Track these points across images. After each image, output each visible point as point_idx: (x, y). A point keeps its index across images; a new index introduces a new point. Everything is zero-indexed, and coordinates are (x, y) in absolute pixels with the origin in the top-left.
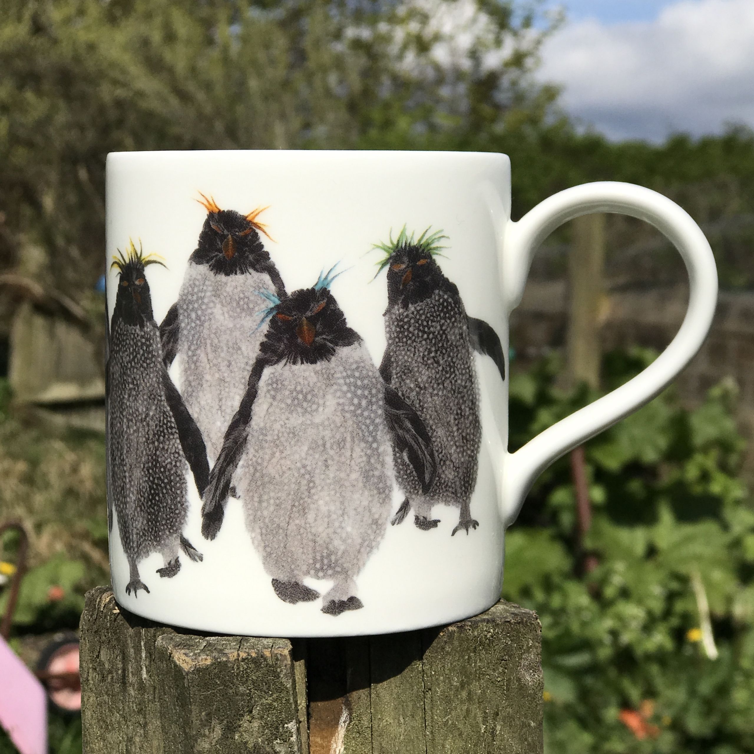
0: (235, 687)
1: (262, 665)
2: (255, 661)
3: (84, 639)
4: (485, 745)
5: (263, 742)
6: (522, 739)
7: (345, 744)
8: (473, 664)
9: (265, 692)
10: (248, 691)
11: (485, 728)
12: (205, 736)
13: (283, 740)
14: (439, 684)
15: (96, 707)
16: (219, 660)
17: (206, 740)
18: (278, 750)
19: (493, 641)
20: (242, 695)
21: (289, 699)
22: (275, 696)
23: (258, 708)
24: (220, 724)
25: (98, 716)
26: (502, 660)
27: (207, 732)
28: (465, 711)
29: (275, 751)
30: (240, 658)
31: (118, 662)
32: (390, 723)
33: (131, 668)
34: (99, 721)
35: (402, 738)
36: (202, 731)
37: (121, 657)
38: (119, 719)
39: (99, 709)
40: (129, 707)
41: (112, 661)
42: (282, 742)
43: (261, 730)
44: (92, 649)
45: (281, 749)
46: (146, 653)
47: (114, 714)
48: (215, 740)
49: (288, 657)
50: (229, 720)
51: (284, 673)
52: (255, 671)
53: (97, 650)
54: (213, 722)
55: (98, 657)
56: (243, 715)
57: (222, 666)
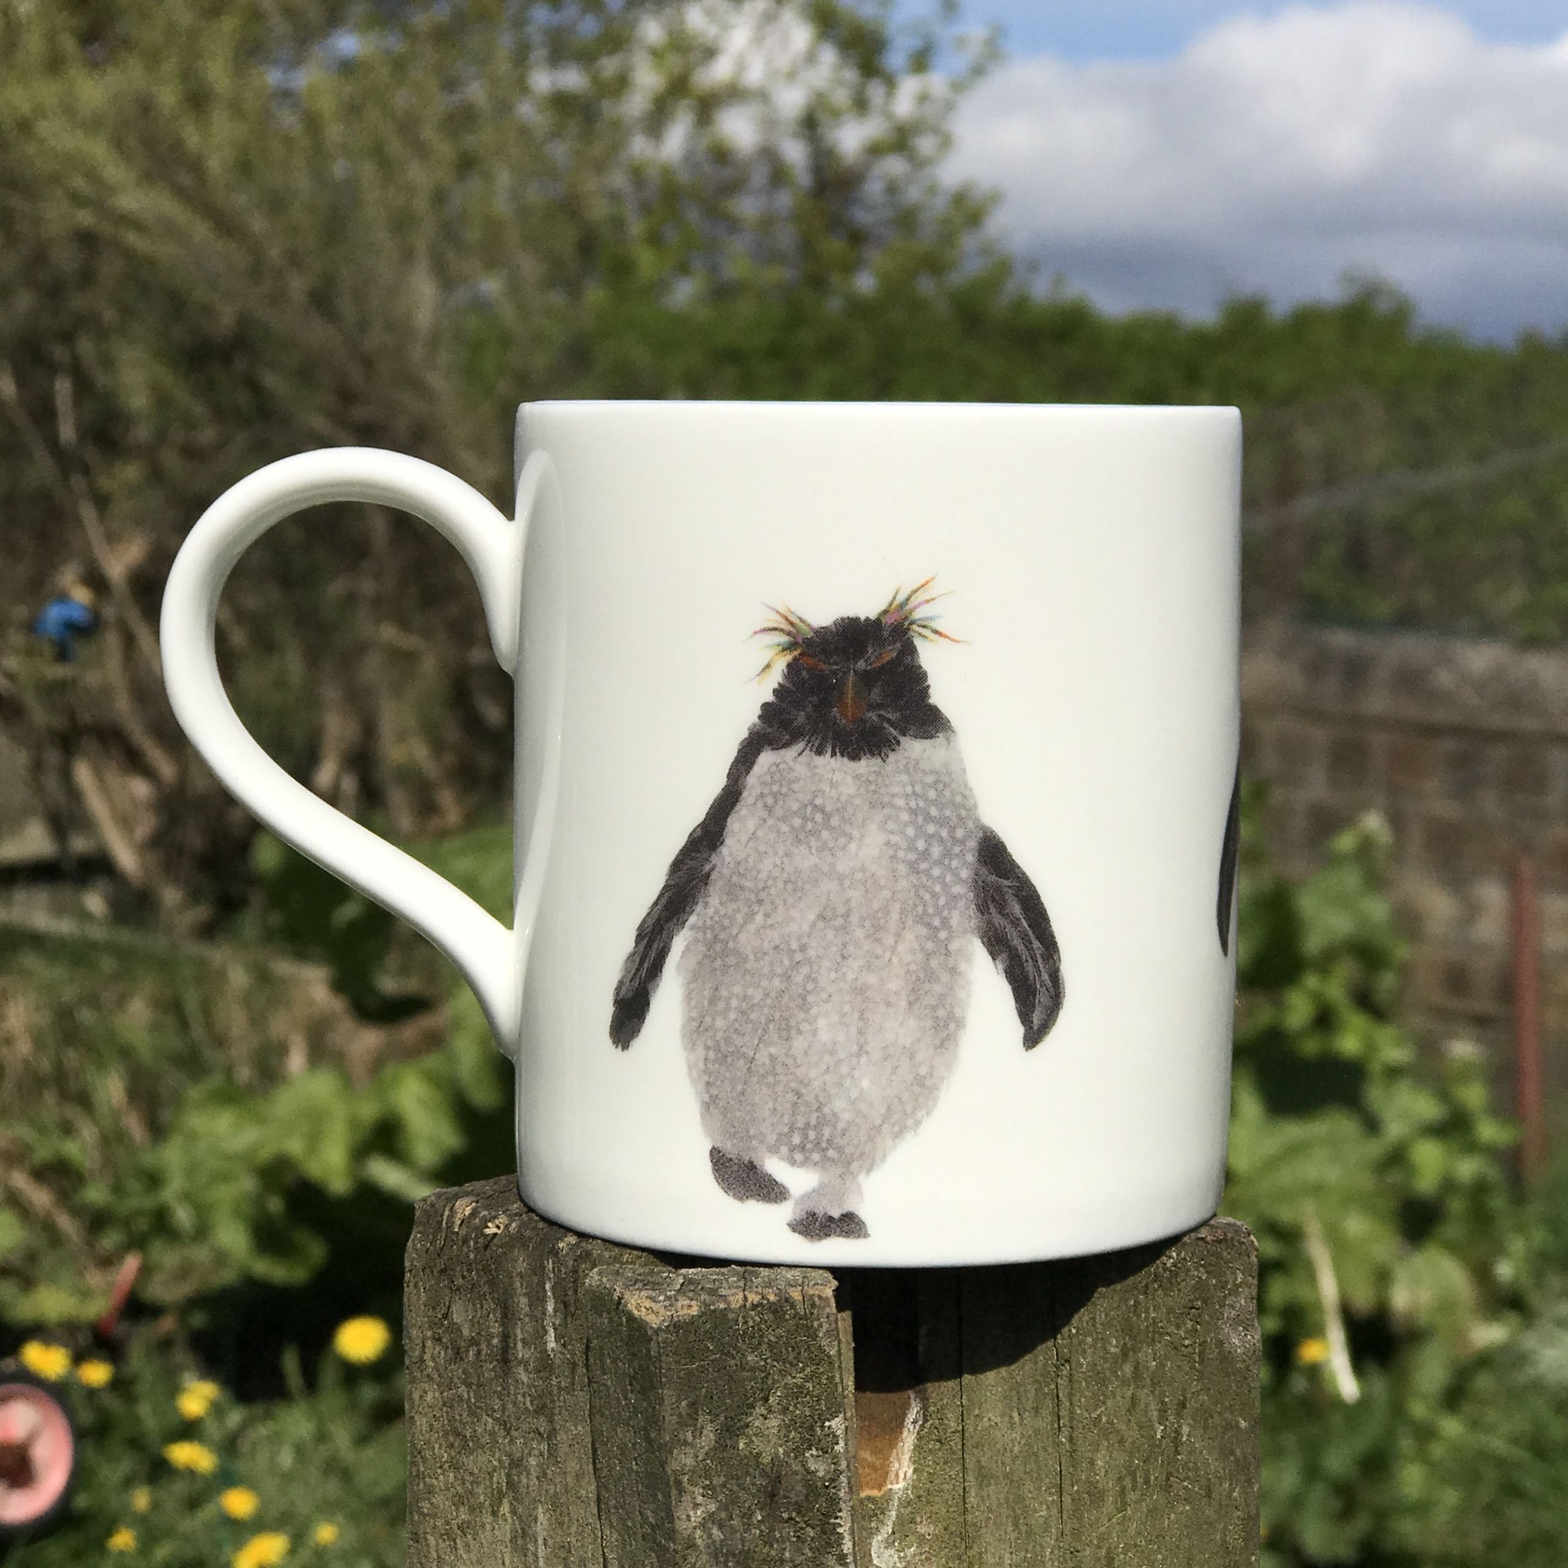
0: (739, 1355)
1: (787, 1317)
2: (776, 1310)
3: (416, 1286)
4: (1162, 1461)
5: (786, 1453)
6: (1226, 1452)
7: (914, 1462)
8: (1143, 1315)
10: (762, 1363)
11: (1162, 1431)
12: (686, 1443)
13: (822, 1449)
14: (1084, 1351)
15: (441, 1409)
16: (712, 1307)
17: (688, 1450)
18: (813, 1469)
19: (1177, 1274)
20: (752, 1369)
21: (833, 1377)
22: (808, 1370)
23: (779, 1394)
24: (711, 1422)
25: (443, 1426)
26: (1191, 1308)
27: (690, 1438)
28: (1128, 1399)
29: (808, 1471)
30: (748, 1304)
31: (492, 1324)
32: (996, 1423)
33: (522, 1330)
34: (446, 1434)
35: (1016, 1449)
36: (682, 1437)
37: (498, 1314)
38: (493, 1427)
39: (447, 1412)
40: (515, 1403)
41: (478, 1322)
42: (821, 1453)
43: (783, 1432)
44: (433, 1303)
45: (820, 1467)
46: (556, 1303)
47: (479, 1420)
48: (703, 1452)
49: (833, 1300)
50: (729, 1414)
51: (824, 1329)
52: (774, 1326)
53: (445, 1305)
54: (701, 1419)
55: (445, 1316)
56: (754, 1406)
57: (718, 1317)
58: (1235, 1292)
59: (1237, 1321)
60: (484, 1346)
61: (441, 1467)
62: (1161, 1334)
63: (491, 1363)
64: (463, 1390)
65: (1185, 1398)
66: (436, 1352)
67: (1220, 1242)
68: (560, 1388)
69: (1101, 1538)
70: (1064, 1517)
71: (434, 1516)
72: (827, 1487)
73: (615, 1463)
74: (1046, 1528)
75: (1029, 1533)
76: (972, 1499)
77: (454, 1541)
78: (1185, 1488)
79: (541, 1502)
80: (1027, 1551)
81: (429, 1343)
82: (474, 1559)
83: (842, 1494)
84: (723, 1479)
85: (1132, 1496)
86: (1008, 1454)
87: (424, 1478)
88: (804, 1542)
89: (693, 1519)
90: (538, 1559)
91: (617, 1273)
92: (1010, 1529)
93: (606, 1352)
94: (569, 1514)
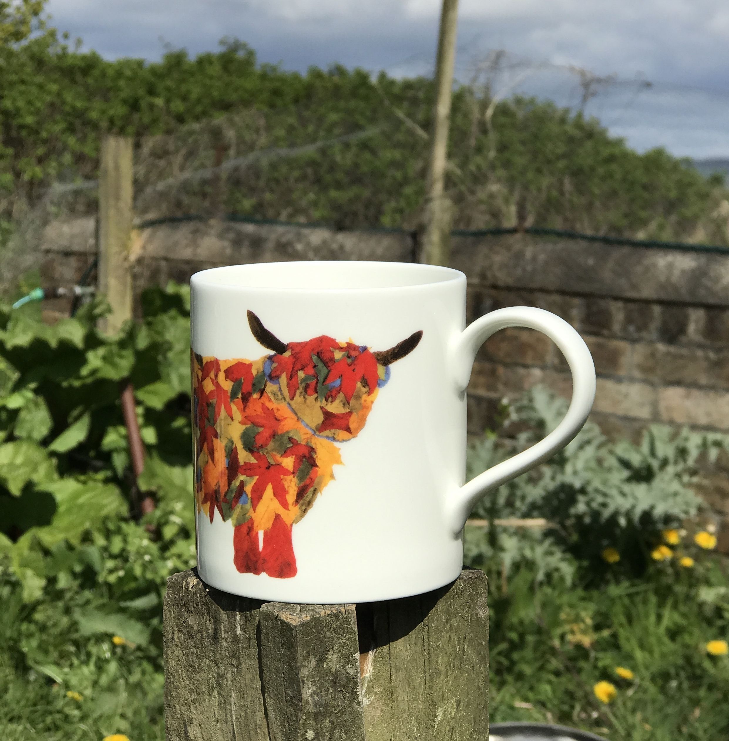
0: (324, 633)
1: (340, 618)
2: (336, 616)
3: (169, 611)
4: (459, 659)
5: (339, 667)
6: (478, 654)
7: (373, 666)
8: (452, 607)
9: (341, 635)
10: (332, 635)
11: (459, 648)
12: (305, 666)
14: (434, 622)
15: (182, 657)
16: (314, 617)
17: (306, 668)
18: (349, 672)
19: (463, 591)
20: (329, 638)
21: (356, 639)
22: (347, 637)
23: (337, 646)
24: (314, 658)
25: (183, 663)
26: (467, 603)
28: (448, 638)
29: (347, 673)
30: (326, 615)
31: (208, 625)
32: (401, 650)
33: (224, 627)
34: (185, 666)
35: (408, 658)
36: (304, 664)
37: (212, 620)
38: (209, 663)
39: (185, 659)
40: (220, 654)
41: (202, 624)
42: (352, 666)
43: (338, 659)
44: (179, 617)
45: (351, 671)
46: (241, 616)
47: (202, 661)
48: (311, 669)
49: (355, 611)
50: (320, 655)
51: (353, 621)
52: (335, 622)
53: (184, 618)
54: (311, 657)
55: (184, 622)
56: (329, 651)
57: (316, 620)
58: (481, 596)
59: (482, 606)
60: (204, 633)
61: (182, 679)
62: (458, 613)
63: (208, 639)
64: (194, 650)
65: (466, 635)
66: (179, 636)
67: (476, 578)
68: (243, 648)
69: (440, 688)
70: (427, 682)
71: (179, 698)
72: (354, 678)
73: (273, 675)
74: (420, 686)
75: (414, 688)
76: (394, 677)
77: (190, 706)
78: (466, 668)
79: (233, 690)
80: (413, 695)
81: (176, 632)
82: (199, 712)
83: (359, 680)
84: (318, 678)
85: (450, 672)
86: (406, 660)
87: (173, 683)
88: (345, 699)
89: (308, 693)
90: (231, 711)
91: (274, 605)
92: (407, 687)
93: (270, 635)
94: (247, 694)
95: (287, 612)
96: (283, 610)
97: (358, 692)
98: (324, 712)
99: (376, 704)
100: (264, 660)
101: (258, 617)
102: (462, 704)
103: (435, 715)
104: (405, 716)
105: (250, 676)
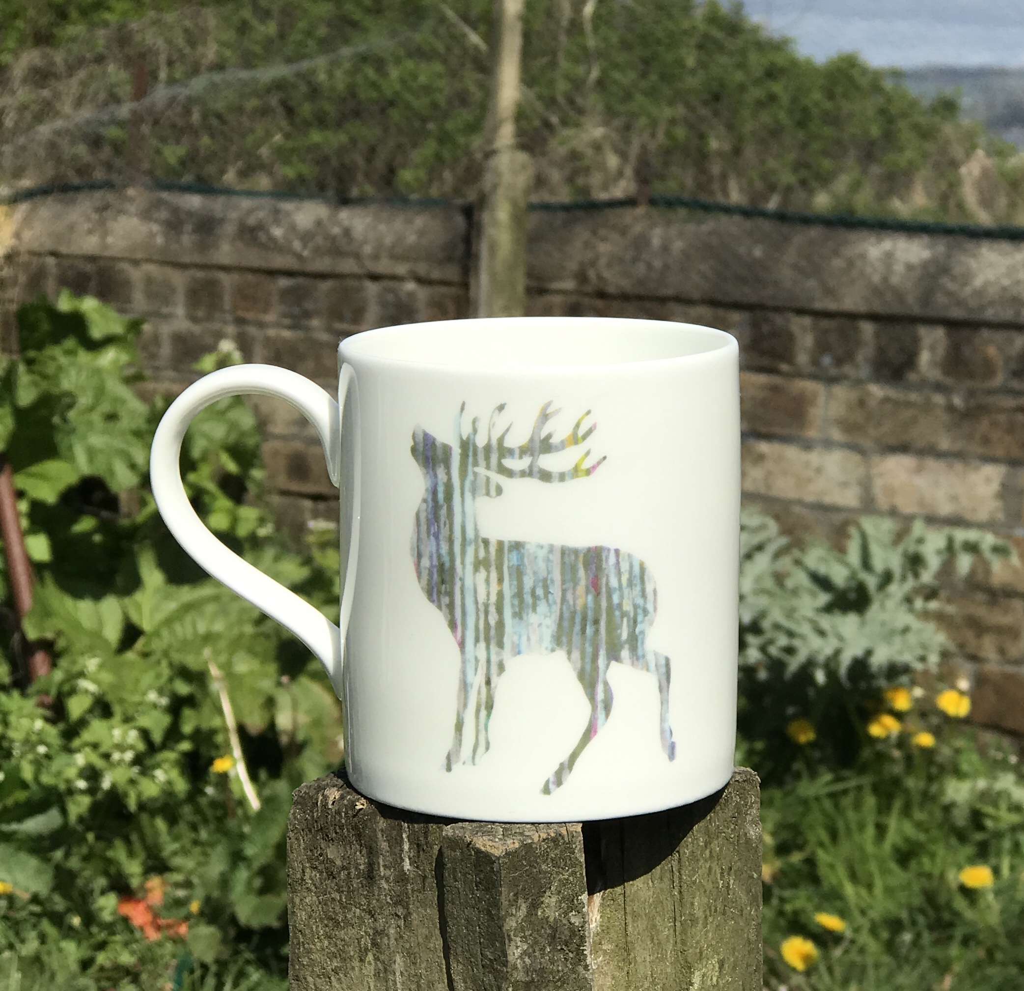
0: (538, 866)
1: (560, 844)
2: (555, 840)
4: (722, 900)
5: (560, 915)
6: (748, 891)
7: (601, 912)
8: (713, 824)
10: (549, 869)
11: (722, 884)
12: (512, 914)
13: (578, 911)
14: (687, 846)
15: (318, 907)
16: (525, 843)
17: (513, 918)
18: (573, 922)
19: (728, 800)
20: (545, 873)
21: (582, 874)
22: (570, 870)
23: (556, 884)
24: (525, 902)
25: (320, 916)
26: (733, 818)
28: (708, 869)
29: (570, 923)
30: (541, 839)
31: (359, 858)
32: (641, 888)
33: (383, 860)
34: (321, 920)
35: (651, 900)
36: (510, 912)
37: (364, 851)
38: (360, 914)
39: (322, 908)
40: (378, 900)
41: (349, 857)
42: (577, 913)
43: (558, 904)
44: (312, 848)
45: (576, 920)
46: (410, 845)
47: (350, 910)
48: (520, 918)
49: (581, 833)
50: (533, 897)
51: (578, 848)
52: (554, 850)
53: (321, 848)
54: (519, 901)
55: (321, 855)
56: (545, 892)
57: (528, 848)
58: (751, 807)
59: (753, 822)
60: (353, 870)
61: (318, 938)
62: (721, 833)
63: (359, 879)
64: (335, 895)
65: (731, 864)
66: (313, 875)
67: (744, 781)
68: (413, 891)
69: (697, 943)
70: (677, 933)
71: (313, 966)
72: (580, 931)
73: (462, 929)
74: (668, 941)
75: (659, 943)
76: (630, 928)
77: (330, 978)
78: (732, 912)
79: (398, 952)
80: (658, 954)
81: (308, 870)
82: (345, 987)
83: (586, 933)
84: (530, 932)
85: (710, 919)
86: (647, 904)
87: (304, 945)
88: (567, 961)
89: (516, 955)
90: (396, 983)
91: (463, 828)
92: (648, 943)
93: (458, 870)
94: (420, 957)
95: (484, 837)
96: (479, 834)
97: (586, 950)
98: (538, 981)
99: (605, 968)
100: (449, 907)
101: (436, 845)
102: (726, 966)
103: (690, 981)
104: (646, 985)
105: (425, 931)
